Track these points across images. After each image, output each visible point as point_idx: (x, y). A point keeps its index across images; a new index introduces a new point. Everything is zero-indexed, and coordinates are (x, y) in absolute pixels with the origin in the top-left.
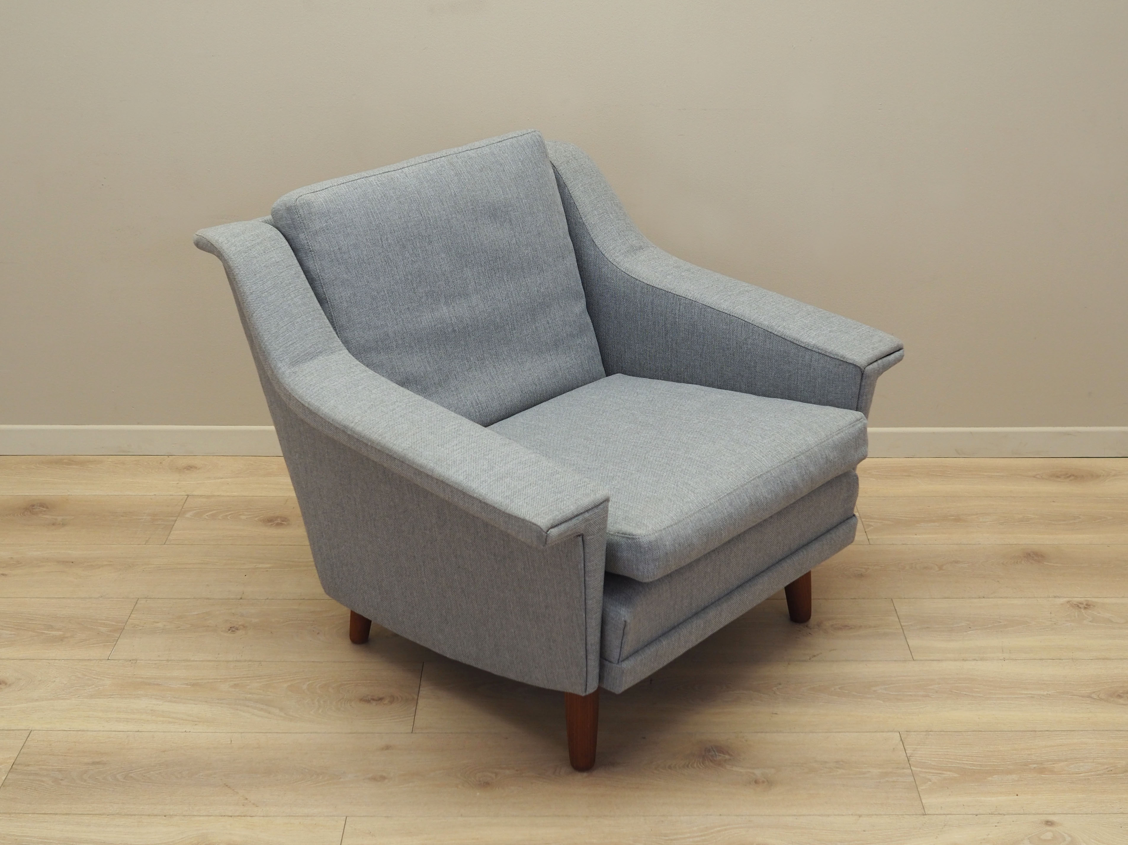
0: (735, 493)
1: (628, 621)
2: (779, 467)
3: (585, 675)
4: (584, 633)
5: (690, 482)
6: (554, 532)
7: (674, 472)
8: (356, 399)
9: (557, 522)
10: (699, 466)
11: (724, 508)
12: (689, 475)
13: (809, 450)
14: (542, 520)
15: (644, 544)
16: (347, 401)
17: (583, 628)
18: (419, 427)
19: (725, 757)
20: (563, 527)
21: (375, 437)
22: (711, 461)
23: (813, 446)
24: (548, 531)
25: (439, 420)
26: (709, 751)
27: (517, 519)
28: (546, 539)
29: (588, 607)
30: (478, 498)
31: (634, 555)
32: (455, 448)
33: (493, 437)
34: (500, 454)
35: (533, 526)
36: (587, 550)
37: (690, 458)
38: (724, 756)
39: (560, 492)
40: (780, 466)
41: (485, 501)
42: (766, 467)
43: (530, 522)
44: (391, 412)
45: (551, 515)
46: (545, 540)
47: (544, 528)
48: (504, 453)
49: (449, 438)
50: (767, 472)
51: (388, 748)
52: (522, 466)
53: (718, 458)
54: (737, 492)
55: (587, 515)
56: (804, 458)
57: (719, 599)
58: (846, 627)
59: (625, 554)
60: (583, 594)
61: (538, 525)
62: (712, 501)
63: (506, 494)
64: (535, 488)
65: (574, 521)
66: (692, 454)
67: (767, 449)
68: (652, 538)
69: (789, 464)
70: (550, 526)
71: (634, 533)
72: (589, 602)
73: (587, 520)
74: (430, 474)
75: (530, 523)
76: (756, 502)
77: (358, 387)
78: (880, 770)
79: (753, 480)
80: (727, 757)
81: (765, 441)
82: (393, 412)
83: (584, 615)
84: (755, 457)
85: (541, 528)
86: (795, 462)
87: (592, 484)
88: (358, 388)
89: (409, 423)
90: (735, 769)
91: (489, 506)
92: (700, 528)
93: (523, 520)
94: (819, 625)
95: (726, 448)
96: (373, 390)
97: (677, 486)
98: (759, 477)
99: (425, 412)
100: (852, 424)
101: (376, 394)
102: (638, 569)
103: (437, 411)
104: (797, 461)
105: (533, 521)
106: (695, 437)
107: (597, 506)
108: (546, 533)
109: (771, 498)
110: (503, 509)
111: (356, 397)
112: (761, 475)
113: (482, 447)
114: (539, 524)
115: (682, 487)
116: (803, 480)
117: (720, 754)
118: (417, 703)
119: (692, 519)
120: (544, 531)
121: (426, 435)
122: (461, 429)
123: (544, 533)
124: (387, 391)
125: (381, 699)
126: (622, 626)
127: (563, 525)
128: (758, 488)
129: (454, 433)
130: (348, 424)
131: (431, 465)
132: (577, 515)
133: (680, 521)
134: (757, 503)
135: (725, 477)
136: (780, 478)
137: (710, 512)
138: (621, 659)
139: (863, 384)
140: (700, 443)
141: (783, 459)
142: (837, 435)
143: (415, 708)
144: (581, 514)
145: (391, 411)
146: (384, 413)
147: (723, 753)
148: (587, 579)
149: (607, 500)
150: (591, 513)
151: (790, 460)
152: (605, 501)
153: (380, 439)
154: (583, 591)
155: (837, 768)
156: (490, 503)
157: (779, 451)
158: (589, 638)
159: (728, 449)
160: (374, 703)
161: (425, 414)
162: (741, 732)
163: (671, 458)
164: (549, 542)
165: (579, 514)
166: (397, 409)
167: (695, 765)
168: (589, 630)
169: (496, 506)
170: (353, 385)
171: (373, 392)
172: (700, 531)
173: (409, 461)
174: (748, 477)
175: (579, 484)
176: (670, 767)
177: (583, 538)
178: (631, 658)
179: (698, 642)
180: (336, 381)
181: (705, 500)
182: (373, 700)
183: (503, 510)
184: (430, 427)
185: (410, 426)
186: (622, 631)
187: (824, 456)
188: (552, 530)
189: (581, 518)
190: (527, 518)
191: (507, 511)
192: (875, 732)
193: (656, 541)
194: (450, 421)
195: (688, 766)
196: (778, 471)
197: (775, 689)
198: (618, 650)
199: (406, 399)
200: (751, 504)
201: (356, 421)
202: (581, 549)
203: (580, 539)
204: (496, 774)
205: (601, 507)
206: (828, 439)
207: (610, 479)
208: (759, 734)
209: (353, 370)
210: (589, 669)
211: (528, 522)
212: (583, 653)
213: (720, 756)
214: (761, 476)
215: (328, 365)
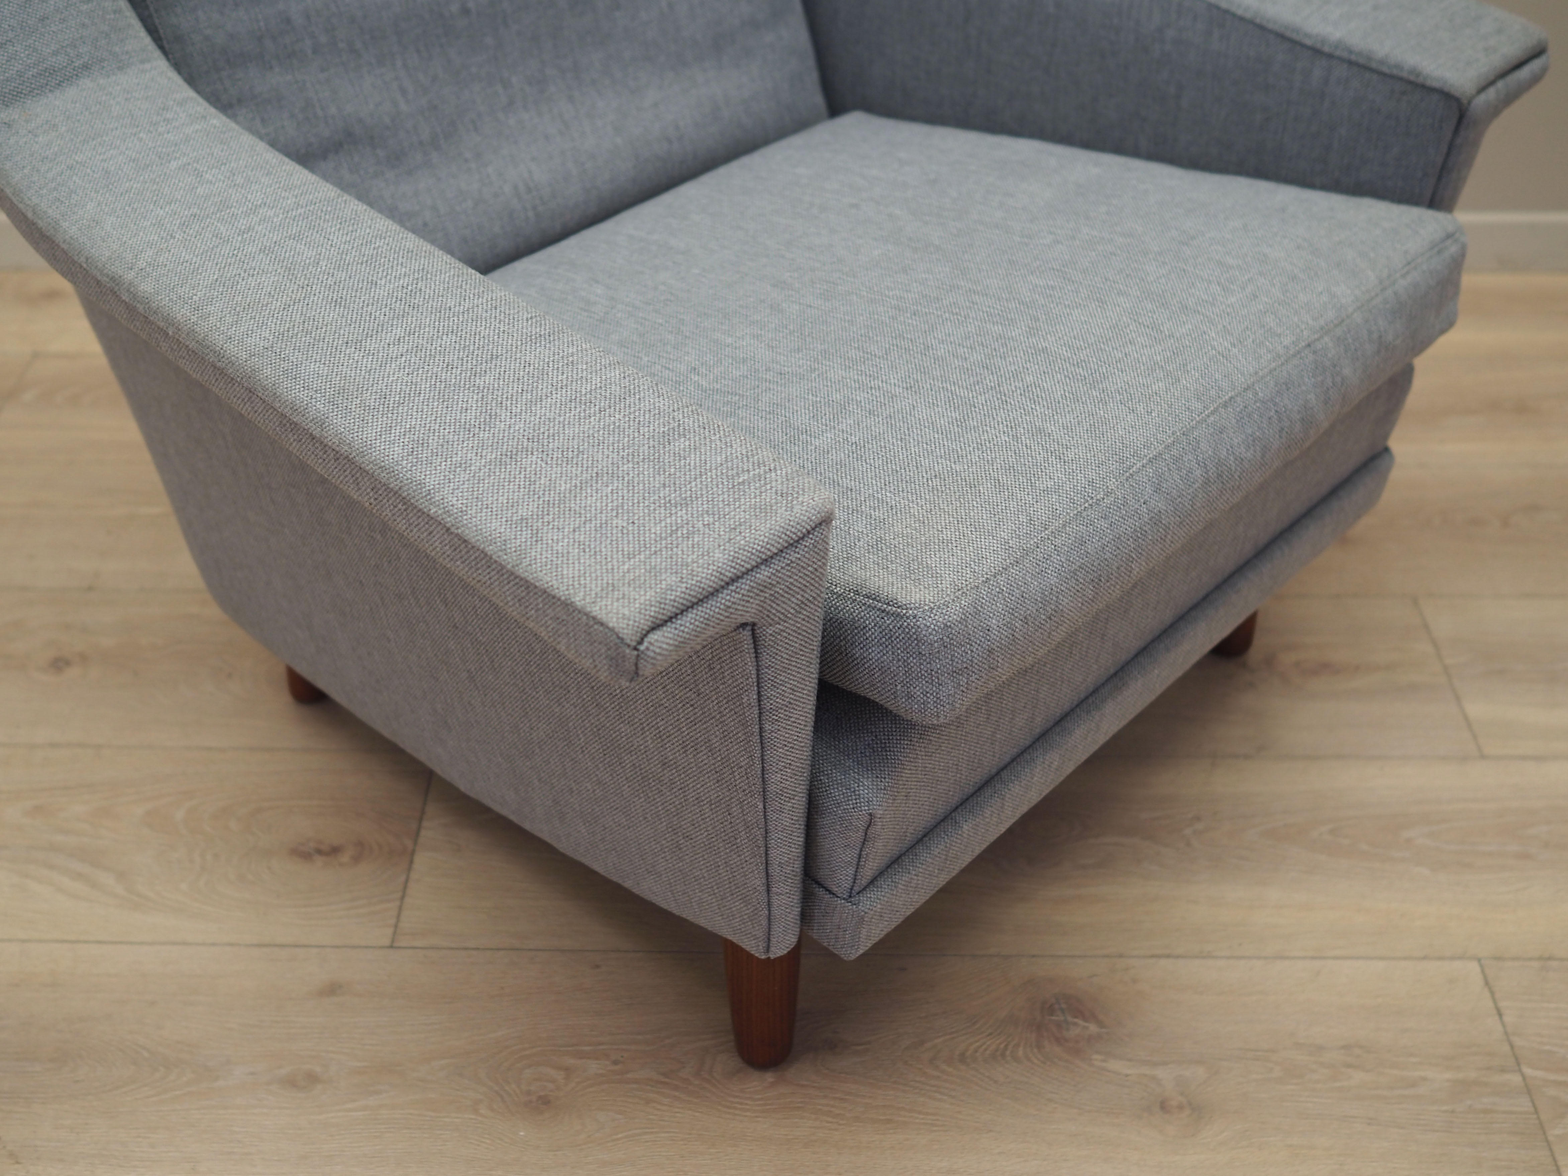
0: (1167, 456)
1: (879, 812)
2: (1274, 373)
3: (764, 923)
4: (761, 843)
5: (1050, 427)
6: (661, 640)
7: (1005, 395)
8: (155, 198)
9: (670, 610)
10: (1071, 376)
11: (1142, 501)
12: (1045, 403)
13: (1343, 321)
14: (623, 607)
15: (930, 634)
16: (130, 205)
17: (759, 833)
18: (306, 282)
19: (1087, 1028)
20: (689, 622)
21: (182, 313)
22: (1101, 361)
23: (1350, 310)
24: (641, 642)
25: (367, 261)
26: (1051, 1010)
27: (548, 597)
28: (636, 665)
29: (772, 788)
30: (439, 519)
31: (899, 660)
32: (394, 351)
33: (507, 313)
34: (519, 369)
35: (596, 627)
36: (766, 660)
37: (1044, 350)
38: (1086, 1024)
39: (685, 503)
40: (1275, 369)
41: (460, 531)
42: (1243, 374)
43: (587, 614)
44: (240, 239)
45: (651, 588)
46: (634, 668)
47: (629, 633)
48: (532, 367)
49: (382, 317)
50: (1245, 390)
51: (332, 989)
52: (578, 410)
53: (1117, 349)
54: (1175, 452)
55: (764, 574)
56: (1331, 345)
57: (1095, 691)
58: (1325, 668)
59: (874, 653)
60: (757, 762)
61: (611, 625)
62: (1112, 484)
63: (522, 512)
64: (610, 488)
65: (725, 597)
66: (1049, 336)
67: (1240, 322)
68: (954, 613)
69: (1296, 361)
70: (645, 625)
71: (902, 599)
72: (774, 778)
73: (764, 587)
74: (317, 433)
75: (585, 617)
76: (1218, 474)
77: (167, 164)
78: (1448, 1075)
79: (1213, 413)
80: (1093, 1028)
81: (1233, 300)
82: (245, 236)
83: (761, 806)
84: (1213, 348)
85: (618, 637)
86: (1311, 357)
87: (781, 469)
88: (168, 167)
89: (279, 270)
90: (1114, 1065)
91: (470, 546)
92: (1080, 567)
93: (567, 605)
94: (1270, 661)
95: (1135, 321)
96: (207, 172)
97: (1016, 438)
98: (1225, 405)
99: (331, 238)
100: (1437, 247)
101: (211, 182)
102: (909, 696)
103: (368, 231)
104: (1315, 352)
105: (595, 611)
106: (1052, 287)
107: (793, 544)
108: (635, 649)
109: (1252, 457)
110: (508, 560)
111: (157, 192)
112: (1231, 398)
113: (472, 348)
114: (613, 622)
115: (1028, 442)
116: (1326, 403)
117: (1076, 1020)
118: (411, 862)
119: (1058, 542)
120: (629, 646)
121: (318, 311)
122: (421, 290)
123: (628, 651)
124: (245, 175)
125: (335, 851)
126: (861, 824)
127: (691, 615)
128: (1224, 436)
129: (399, 302)
130: (120, 272)
131: (320, 406)
132: (734, 580)
133: (1026, 552)
134: (1219, 476)
135: (1140, 409)
136: (1275, 404)
137: (1105, 518)
138: (857, 889)
139: (1459, 141)
140: (1066, 303)
141: (1282, 352)
142: (1404, 276)
143: (403, 878)
144: (748, 571)
145: (239, 235)
146: (218, 241)
147: (1085, 1019)
148: (767, 726)
149: (825, 521)
150: (777, 565)
151: (1299, 352)
152: (820, 524)
153: (194, 319)
154: (758, 755)
155: (1349, 1066)
156: (473, 540)
157: (1271, 328)
158: (773, 853)
159: (1139, 323)
160: (319, 860)
161: (330, 243)
162: (1121, 956)
163: (995, 349)
164: (647, 670)
165: (739, 574)
166: (256, 227)
167: (1020, 1052)
168: (773, 835)
169: (490, 549)
170: (157, 159)
171: (208, 176)
172: (1078, 573)
173: (265, 389)
174: (1200, 406)
175: (743, 471)
176: (962, 1058)
177: (753, 630)
178: (881, 882)
179: (1042, 797)
180: (113, 146)
181: (1091, 482)
182: (319, 852)
183: (509, 566)
184: (335, 283)
185: (281, 280)
186: (861, 834)
187: (1375, 336)
188: (654, 637)
189: (745, 585)
190: (578, 600)
191: (520, 571)
192: (1425, 958)
193: (963, 621)
194: (395, 262)
195: (1003, 1055)
196: (1272, 383)
197: (1188, 831)
198: (851, 871)
199: (290, 196)
200: (1207, 482)
201: (141, 264)
202: (749, 659)
203: (747, 633)
204: (568, 1071)
205: (808, 542)
206: (1384, 289)
207: (835, 411)
208: (1163, 962)
209: (169, 115)
210: (775, 911)
211: (580, 612)
212: (758, 882)
213: (1075, 1024)
214: (1230, 401)
215: (100, 103)
